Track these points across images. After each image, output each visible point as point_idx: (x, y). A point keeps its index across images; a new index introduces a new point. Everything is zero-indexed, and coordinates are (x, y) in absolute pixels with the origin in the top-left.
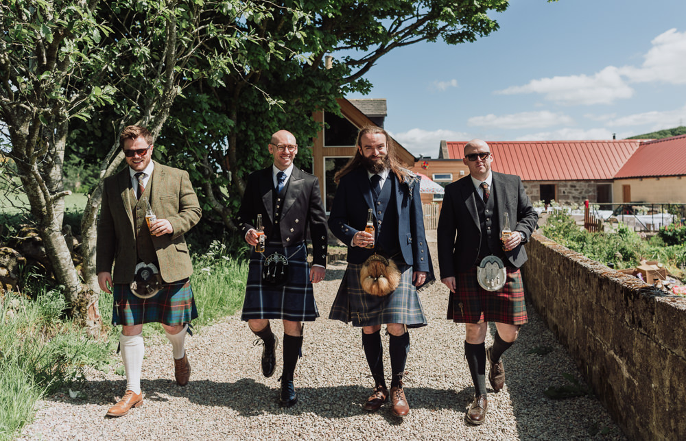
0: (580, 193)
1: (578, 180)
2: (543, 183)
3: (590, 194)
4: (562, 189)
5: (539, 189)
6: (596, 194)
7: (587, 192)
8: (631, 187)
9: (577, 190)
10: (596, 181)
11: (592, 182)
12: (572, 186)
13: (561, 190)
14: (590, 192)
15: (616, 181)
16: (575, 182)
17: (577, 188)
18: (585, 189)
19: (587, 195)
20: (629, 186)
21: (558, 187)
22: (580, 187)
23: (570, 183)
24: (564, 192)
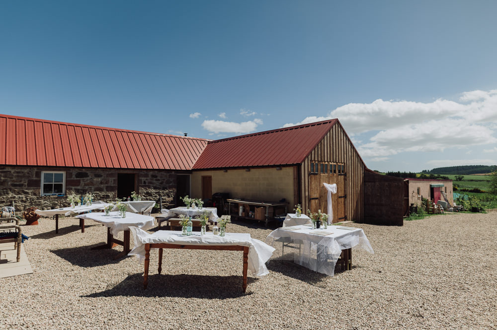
0: (161, 183)
1: (159, 170)
2: (122, 172)
3: (171, 184)
4: (143, 179)
5: (116, 178)
6: (176, 185)
7: (168, 182)
8: (213, 178)
9: (159, 180)
10: (176, 171)
11: (173, 173)
12: (153, 176)
13: (141, 180)
14: (171, 182)
15: (194, 173)
16: (156, 172)
17: (158, 178)
18: (166, 179)
19: (168, 185)
20: (210, 177)
21: (139, 176)
22: (161, 177)
23: (151, 173)
24: (145, 182)
